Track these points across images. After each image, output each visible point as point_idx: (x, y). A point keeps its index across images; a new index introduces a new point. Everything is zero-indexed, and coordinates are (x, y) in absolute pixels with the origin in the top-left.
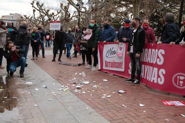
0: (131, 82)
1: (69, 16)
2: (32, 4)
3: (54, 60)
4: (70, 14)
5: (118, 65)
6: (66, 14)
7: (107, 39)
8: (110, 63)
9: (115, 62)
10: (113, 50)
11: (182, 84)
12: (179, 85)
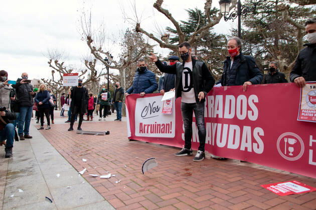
0: (186, 154)
1: (96, 74)
2: (49, 63)
3: (71, 129)
4: (96, 72)
5: (164, 128)
6: (92, 72)
7: (147, 90)
8: (150, 127)
9: (159, 124)
10: (155, 105)
11: (292, 153)
12: (287, 155)
